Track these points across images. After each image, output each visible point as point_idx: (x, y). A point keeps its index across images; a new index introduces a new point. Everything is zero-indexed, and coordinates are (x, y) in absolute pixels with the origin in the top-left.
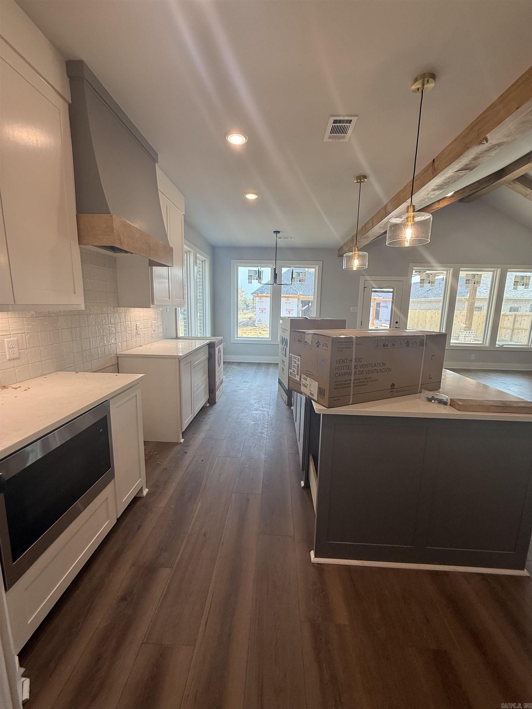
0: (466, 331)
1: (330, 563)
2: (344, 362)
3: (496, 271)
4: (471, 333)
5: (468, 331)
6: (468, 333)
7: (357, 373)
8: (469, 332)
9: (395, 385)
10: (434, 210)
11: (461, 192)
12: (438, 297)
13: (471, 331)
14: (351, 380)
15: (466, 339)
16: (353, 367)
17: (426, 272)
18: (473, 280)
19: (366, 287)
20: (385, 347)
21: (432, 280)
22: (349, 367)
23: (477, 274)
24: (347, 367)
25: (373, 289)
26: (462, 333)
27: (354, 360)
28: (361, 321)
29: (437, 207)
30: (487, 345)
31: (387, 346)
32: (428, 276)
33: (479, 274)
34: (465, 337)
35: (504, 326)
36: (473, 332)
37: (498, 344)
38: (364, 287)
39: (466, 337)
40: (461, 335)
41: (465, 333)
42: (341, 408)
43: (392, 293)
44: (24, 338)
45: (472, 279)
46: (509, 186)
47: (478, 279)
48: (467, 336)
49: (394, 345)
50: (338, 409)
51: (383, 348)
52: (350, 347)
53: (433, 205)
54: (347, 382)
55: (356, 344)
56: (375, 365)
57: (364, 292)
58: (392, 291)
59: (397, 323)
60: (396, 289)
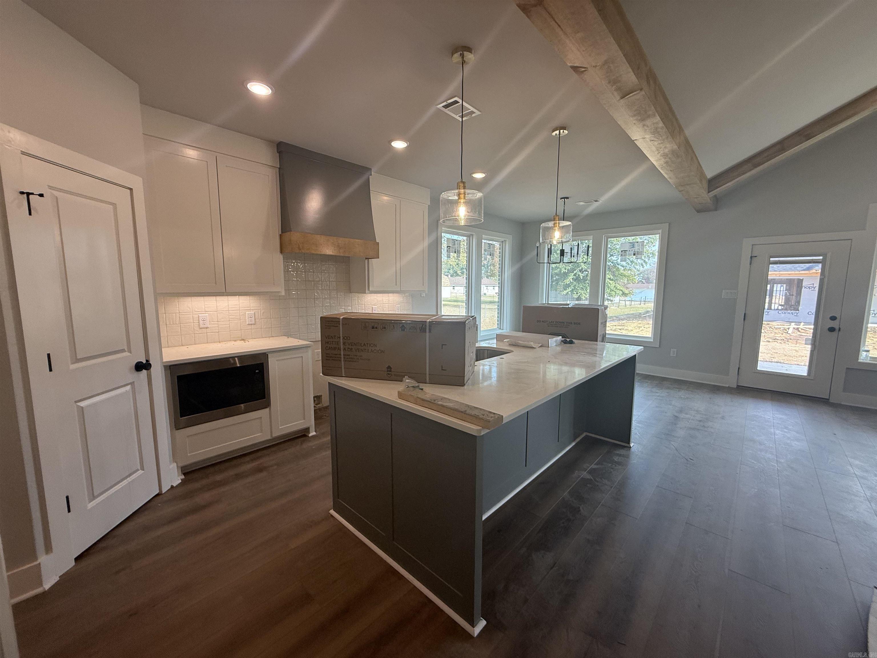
1: (338, 519)
2: (333, 338)
7: (347, 349)
9: (391, 368)
14: (340, 355)
16: (342, 344)
19: (756, 257)
20: (374, 329)
22: (338, 343)
24: (336, 343)
25: (771, 259)
27: (342, 338)
28: (745, 314)
31: (376, 328)
38: (751, 257)
42: (336, 379)
43: (821, 265)
44: (260, 313)
49: (385, 328)
50: (329, 378)
51: (372, 329)
52: (337, 326)
54: (338, 356)
55: (343, 324)
56: (364, 345)
57: (750, 264)
58: (821, 261)
59: (833, 318)
60: (829, 256)
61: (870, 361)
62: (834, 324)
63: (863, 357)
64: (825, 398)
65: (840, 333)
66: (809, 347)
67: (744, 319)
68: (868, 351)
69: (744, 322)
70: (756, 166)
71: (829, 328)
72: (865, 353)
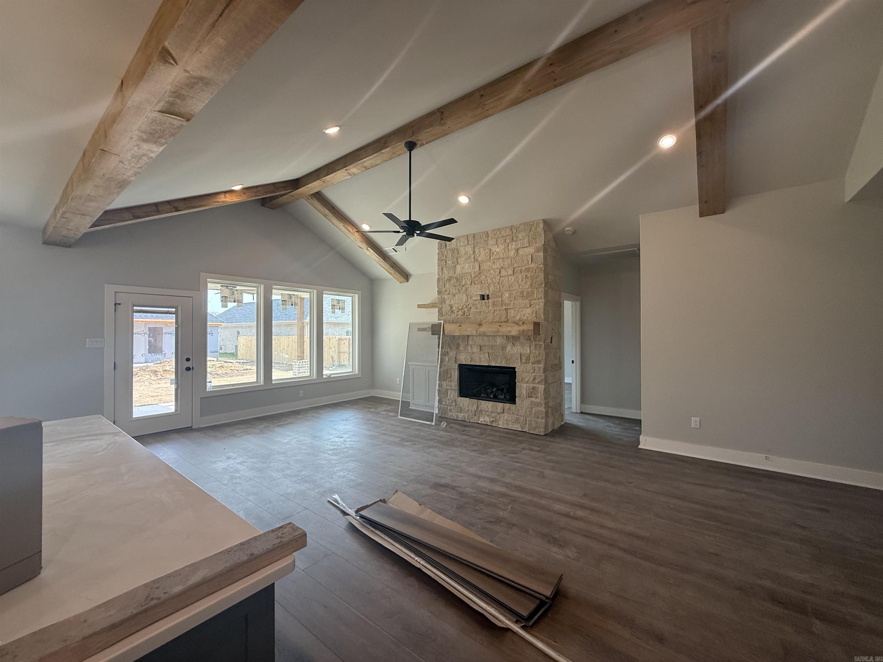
0: (299, 361)
3: (312, 292)
4: (304, 363)
5: (301, 361)
6: (301, 363)
8: (303, 362)
10: (219, 202)
11: (255, 190)
12: (278, 320)
13: (304, 360)
15: (299, 370)
17: (236, 287)
18: (290, 302)
19: (120, 304)
21: (238, 299)
23: (294, 295)
25: (135, 308)
26: (295, 363)
28: (115, 363)
29: (224, 200)
30: (315, 377)
32: (232, 292)
33: (296, 295)
34: (298, 368)
35: (342, 350)
36: (306, 361)
37: (325, 374)
38: (115, 304)
39: (300, 368)
40: (294, 366)
41: (298, 363)
43: (174, 315)
45: (288, 300)
46: (308, 200)
47: (295, 301)
48: (301, 366)
53: (218, 196)
57: (115, 311)
58: (174, 312)
59: (188, 360)
60: (180, 308)
61: (212, 389)
62: (189, 364)
63: (209, 387)
64: (189, 426)
65: (194, 370)
66: (173, 386)
67: (115, 369)
68: (211, 382)
69: (115, 371)
70: (136, 217)
71: (187, 367)
72: (210, 384)
